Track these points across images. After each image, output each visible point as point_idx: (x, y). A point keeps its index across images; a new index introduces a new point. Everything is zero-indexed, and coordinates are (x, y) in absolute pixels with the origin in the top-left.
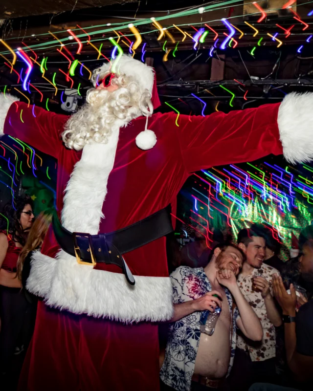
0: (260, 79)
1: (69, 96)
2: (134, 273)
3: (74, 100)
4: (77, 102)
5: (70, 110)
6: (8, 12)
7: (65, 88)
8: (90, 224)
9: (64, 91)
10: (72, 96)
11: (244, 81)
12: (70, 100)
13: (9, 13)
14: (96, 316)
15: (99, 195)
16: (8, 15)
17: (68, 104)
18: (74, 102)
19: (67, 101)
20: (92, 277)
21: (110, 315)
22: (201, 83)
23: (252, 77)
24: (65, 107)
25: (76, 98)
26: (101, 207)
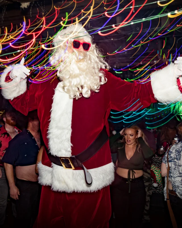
26: (70, 140)
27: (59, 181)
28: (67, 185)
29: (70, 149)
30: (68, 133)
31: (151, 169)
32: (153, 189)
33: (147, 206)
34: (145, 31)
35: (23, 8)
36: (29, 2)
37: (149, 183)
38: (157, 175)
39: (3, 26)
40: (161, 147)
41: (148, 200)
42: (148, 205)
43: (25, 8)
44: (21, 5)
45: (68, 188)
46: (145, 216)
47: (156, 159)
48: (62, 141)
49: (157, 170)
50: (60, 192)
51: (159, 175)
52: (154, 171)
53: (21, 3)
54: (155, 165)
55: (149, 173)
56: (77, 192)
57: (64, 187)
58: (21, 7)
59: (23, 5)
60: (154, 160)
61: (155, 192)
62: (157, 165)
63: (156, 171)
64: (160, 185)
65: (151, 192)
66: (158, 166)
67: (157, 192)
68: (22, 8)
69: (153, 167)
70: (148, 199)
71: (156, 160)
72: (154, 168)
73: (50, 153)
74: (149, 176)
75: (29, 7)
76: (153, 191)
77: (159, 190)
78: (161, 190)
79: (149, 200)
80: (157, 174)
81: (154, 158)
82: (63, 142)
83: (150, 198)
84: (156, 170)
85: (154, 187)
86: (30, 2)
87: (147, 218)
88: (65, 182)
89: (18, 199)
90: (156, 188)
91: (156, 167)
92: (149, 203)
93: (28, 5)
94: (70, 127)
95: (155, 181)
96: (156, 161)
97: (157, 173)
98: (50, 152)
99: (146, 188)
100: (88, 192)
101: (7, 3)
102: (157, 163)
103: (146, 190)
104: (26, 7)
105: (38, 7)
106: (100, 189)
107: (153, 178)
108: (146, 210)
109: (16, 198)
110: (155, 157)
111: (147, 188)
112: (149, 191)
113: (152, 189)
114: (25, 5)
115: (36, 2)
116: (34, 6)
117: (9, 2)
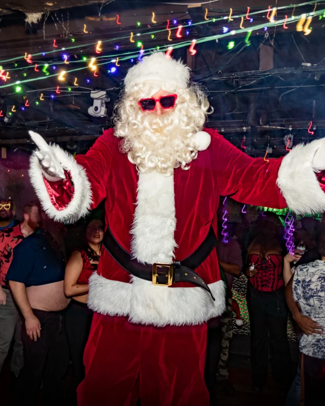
0: (312, 65)
1: (97, 99)
3: (102, 103)
4: (104, 106)
5: (99, 115)
6: (49, 3)
7: (90, 91)
9: (90, 93)
10: (101, 99)
11: (295, 69)
12: (97, 103)
13: (51, 4)
14: (177, 325)
16: (49, 6)
17: (96, 109)
18: (102, 106)
19: (94, 106)
21: (188, 322)
22: (249, 74)
24: (93, 112)
25: (103, 101)
28: (159, 313)
31: (233, 298)
32: (235, 328)
33: (225, 354)
34: (233, 76)
35: (30, 22)
36: (40, 12)
37: (229, 319)
38: (242, 306)
40: (251, 265)
41: (226, 346)
42: (227, 353)
43: (33, 23)
44: (26, 17)
46: (221, 370)
47: (240, 281)
49: (242, 299)
51: (244, 306)
52: (237, 300)
53: (27, 14)
54: (238, 291)
56: (173, 325)
57: (153, 316)
58: (26, 20)
59: (30, 18)
60: (238, 283)
61: (237, 332)
62: (242, 291)
63: (240, 300)
64: (245, 321)
65: (231, 333)
66: (244, 292)
67: (241, 332)
68: (27, 22)
69: (236, 295)
70: (226, 344)
71: (241, 283)
72: (238, 296)
73: (136, 259)
75: (40, 22)
76: (235, 331)
77: (244, 329)
78: (246, 330)
79: (228, 346)
81: (238, 281)
83: (230, 343)
84: (239, 298)
85: (236, 325)
86: (42, 13)
87: (224, 372)
88: (155, 308)
90: (240, 327)
91: (240, 294)
92: (227, 350)
93: (38, 18)
94: (173, 216)
95: (239, 316)
96: (241, 285)
97: (241, 303)
98: (135, 257)
99: (224, 326)
102: (242, 287)
103: (224, 329)
104: (35, 21)
105: (57, 22)
107: (235, 312)
108: (223, 361)
110: (238, 279)
111: (226, 327)
112: (229, 332)
113: (233, 328)
114: (33, 18)
115: (52, 13)
116: (49, 19)
117: (5, 11)
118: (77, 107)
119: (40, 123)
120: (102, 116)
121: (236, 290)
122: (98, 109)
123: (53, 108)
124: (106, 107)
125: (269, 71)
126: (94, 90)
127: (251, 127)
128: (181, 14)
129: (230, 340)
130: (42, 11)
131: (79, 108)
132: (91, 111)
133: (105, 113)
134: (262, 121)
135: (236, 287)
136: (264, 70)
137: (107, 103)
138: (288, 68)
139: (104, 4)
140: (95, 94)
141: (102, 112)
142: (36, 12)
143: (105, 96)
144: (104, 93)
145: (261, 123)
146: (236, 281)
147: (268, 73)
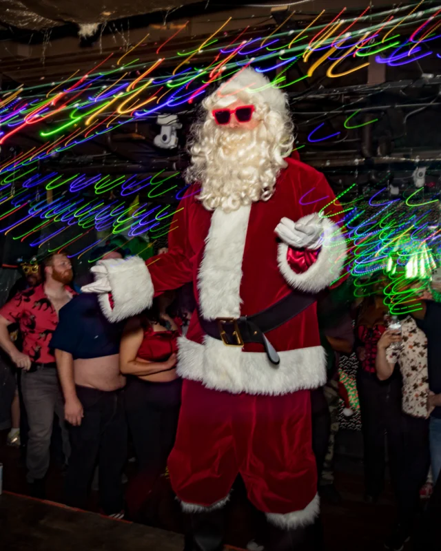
0: (435, 76)
1: (166, 125)
2: (278, 349)
3: (172, 130)
4: (175, 133)
5: (168, 145)
6: (106, 12)
7: (158, 115)
8: (230, 311)
9: (156, 119)
10: (170, 125)
11: (414, 82)
12: (166, 131)
13: (108, 14)
15: (234, 279)
16: (106, 16)
17: (165, 138)
18: (172, 133)
19: (162, 134)
20: (241, 360)
22: (355, 90)
23: (424, 75)
24: (160, 143)
25: (174, 128)
26: (239, 292)
27: (217, 371)
28: (231, 380)
29: (237, 309)
30: (234, 278)
31: (340, 381)
33: (329, 453)
35: (84, 35)
36: (96, 22)
37: (335, 408)
39: (42, 76)
42: (332, 451)
43: (87, 36)
44: (78, 29)
45: (234, 385)
48: (223, 294)
50: (218, 391)
52: (346, 385)
53: (81, 25)
54: (349, 374)
55: (334, 389)
58: (80, 33)
59: (84, 30)
60: (348, 363)
61: (347, 426)
63: (350, 385)
64: (357, 413)
65: (337, 425)
67: (351, 427)
68: (82, 35)
69: (345, 378)
71: (352, 363)
72: (348, 380)
74: (335, 393)
75: (96, 34)
77: (355, 423)
78: (358, 424)
79: (333, 442)
80: (352, 391)
81: (348, 360)
82: (225, 295)
83: (335, 438)
84: (349, 383)
85: (344, 417)
86: (99, 24)
87: (328, 476)
88: (227, 374)
89: (79, 423)
90: (348, 418)
91: (350, 378)
93: (94, 30)
94: (239, 267)
95: (347, 405)
96: (352, 365)
97: (351, 389)
100: (269, 393)
101: (52, 24)
104: (90, 33)
105: (115, 33)
106: (292, 392)
108: (327, 462)
109: (77, 422)
110: (349, 357)
114: (88, 29)
115: (110, 23)
116: (106, 31)
117: (56, 23)
118: (140, 136)
119: (94, 157)
120: (172, 147)
121: (346, 372)
122: (167, 139)
123: (111, 138)
124: (178, 136)
125: (380, 85)
126: (162, 114)
127: (366, 158)
128: (263, 19)
129: (337, 435)
130: (98, 21)
131: (144, 138)
132: (158, 141)
133: (175, 143)
134: (381, 151)
135: (346, 369)
136: (374, 84)
137: (178, 131)
138: (405, 81)
139: (171, 11)
140: (162, 120)
141: (172, 142)
142: (91, 22)
143: (175, 121)
144: (174, 117)
145: (379, 154)
146: (346, 361)
147: (379, 88)
